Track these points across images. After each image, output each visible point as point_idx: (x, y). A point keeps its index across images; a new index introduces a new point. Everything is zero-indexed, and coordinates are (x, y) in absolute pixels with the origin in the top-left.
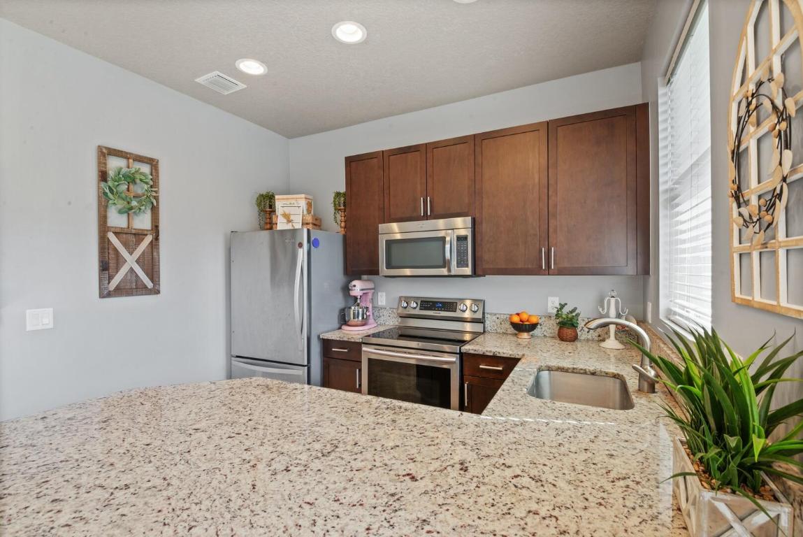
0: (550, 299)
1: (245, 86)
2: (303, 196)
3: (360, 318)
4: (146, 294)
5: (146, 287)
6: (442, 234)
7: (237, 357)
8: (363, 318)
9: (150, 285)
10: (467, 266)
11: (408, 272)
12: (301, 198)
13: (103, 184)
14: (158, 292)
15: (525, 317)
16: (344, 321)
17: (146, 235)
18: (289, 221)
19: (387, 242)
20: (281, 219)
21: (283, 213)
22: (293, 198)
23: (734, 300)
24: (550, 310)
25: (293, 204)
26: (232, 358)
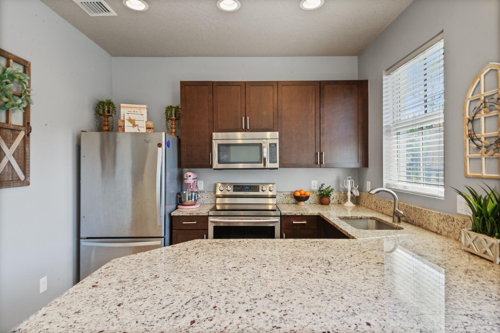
0: (313, 182)
1: (116, 14)
2: (145, 106)
3: (193, 200)
4: (20, 186)
5: (19, 180)
6: (259, 142)
7: (88, 238)
8: (195, 200)
9: (22, 177)
10: (276, 162)
11: (241, 166)
12: (143, 108)
14: (28, 184)
15: (303, 192)
16: (180, 202)
17: (20, 131)
19: (219, 145)
20: (127, 123)
21: (128, 119)
22: (136, 108)
23: (467, 177)
24: (313, 188)
25: (137, 112)
26: (81, 240)
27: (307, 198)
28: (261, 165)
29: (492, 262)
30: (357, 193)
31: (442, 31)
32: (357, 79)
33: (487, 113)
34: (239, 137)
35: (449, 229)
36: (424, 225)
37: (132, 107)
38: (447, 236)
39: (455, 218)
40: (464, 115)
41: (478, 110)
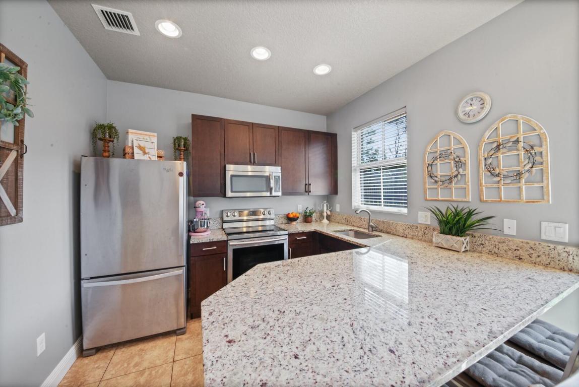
1: (139, 34)
2: (156, 134)
3: (206, 226)
4: (10, 224)
5: (9, 215)
6: (267, 174)
8: (207, 226)
9: (13, 212)
10: (279, 191)
12: (153, 136)
14: (21, 220)
15: (294, 214)
17: (11, 150)
18: (145, 153)
19: (232, 176)
20: (136, 150)
21: (138, 145)
22: (146, 135)
23: (426, 200)
24: (299, 211)
25: (147, 139)
26: (82, 282)
27: (298, 218)
28: (268, 194)
29: (458, 252)
30: (329, 213)
31: (405, 107)
32: (326, 131)
33: (443, 161)
34: (250, 170)
35: (414, 234)
36: (392, 232)
37: (141, 134)
38: (412, 238)
39: (419, 226)
40: (424, 161)
41: (436, 159)
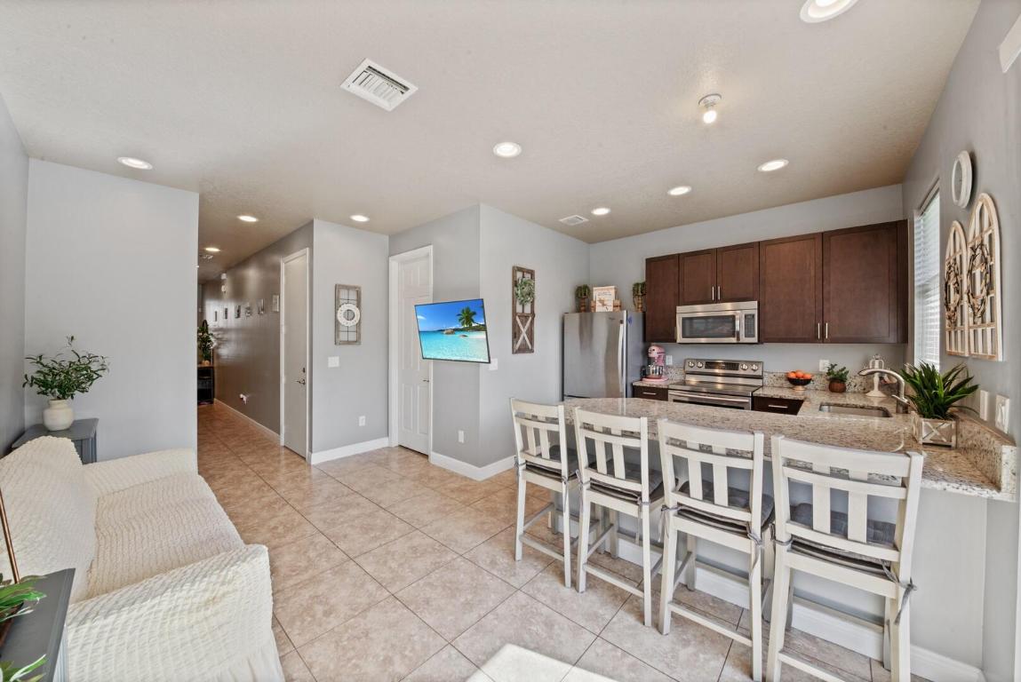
0: (821, 362)
1: (587, 220)
3: (657, 373)
5: (529, 348)
10: (754, 336)
11: (703, 340)
13: (515, 289)
14: (533, 351)
15: (800, 374)
16: (644, 374)
19: (684, 319)
20: (598, 304)
21: (599, 300)
22: (606, 289)
23: (947, 353)
24: (821, 370)
25: (606, 293)
28: (734, 340)
37: (602, 289)
